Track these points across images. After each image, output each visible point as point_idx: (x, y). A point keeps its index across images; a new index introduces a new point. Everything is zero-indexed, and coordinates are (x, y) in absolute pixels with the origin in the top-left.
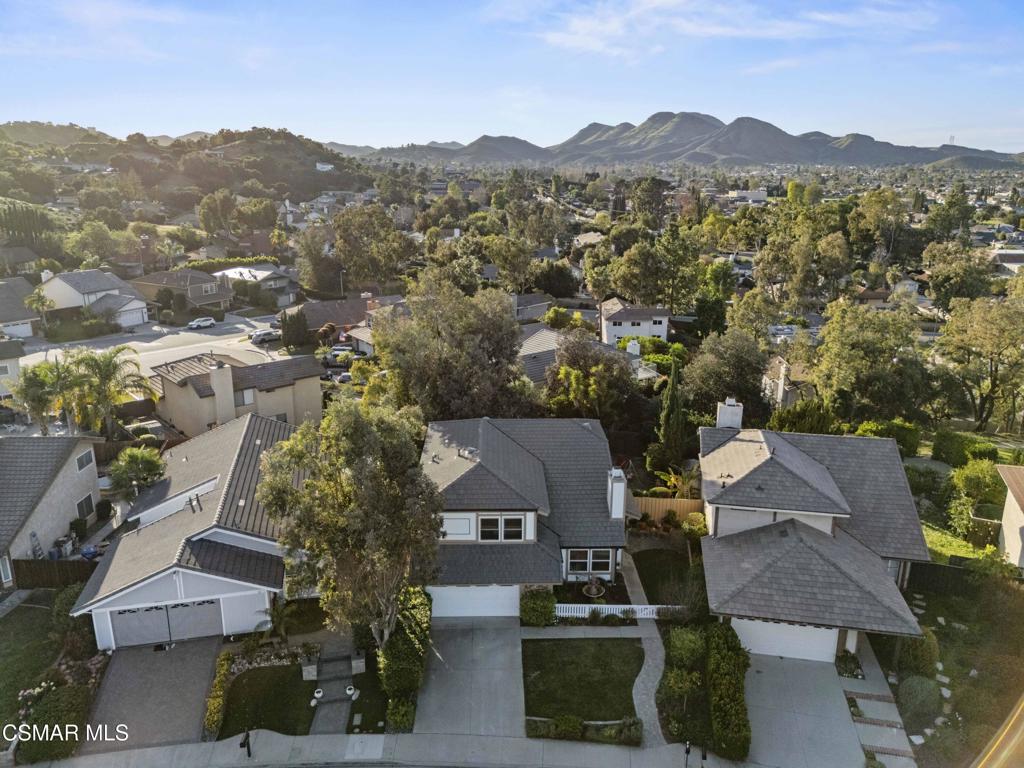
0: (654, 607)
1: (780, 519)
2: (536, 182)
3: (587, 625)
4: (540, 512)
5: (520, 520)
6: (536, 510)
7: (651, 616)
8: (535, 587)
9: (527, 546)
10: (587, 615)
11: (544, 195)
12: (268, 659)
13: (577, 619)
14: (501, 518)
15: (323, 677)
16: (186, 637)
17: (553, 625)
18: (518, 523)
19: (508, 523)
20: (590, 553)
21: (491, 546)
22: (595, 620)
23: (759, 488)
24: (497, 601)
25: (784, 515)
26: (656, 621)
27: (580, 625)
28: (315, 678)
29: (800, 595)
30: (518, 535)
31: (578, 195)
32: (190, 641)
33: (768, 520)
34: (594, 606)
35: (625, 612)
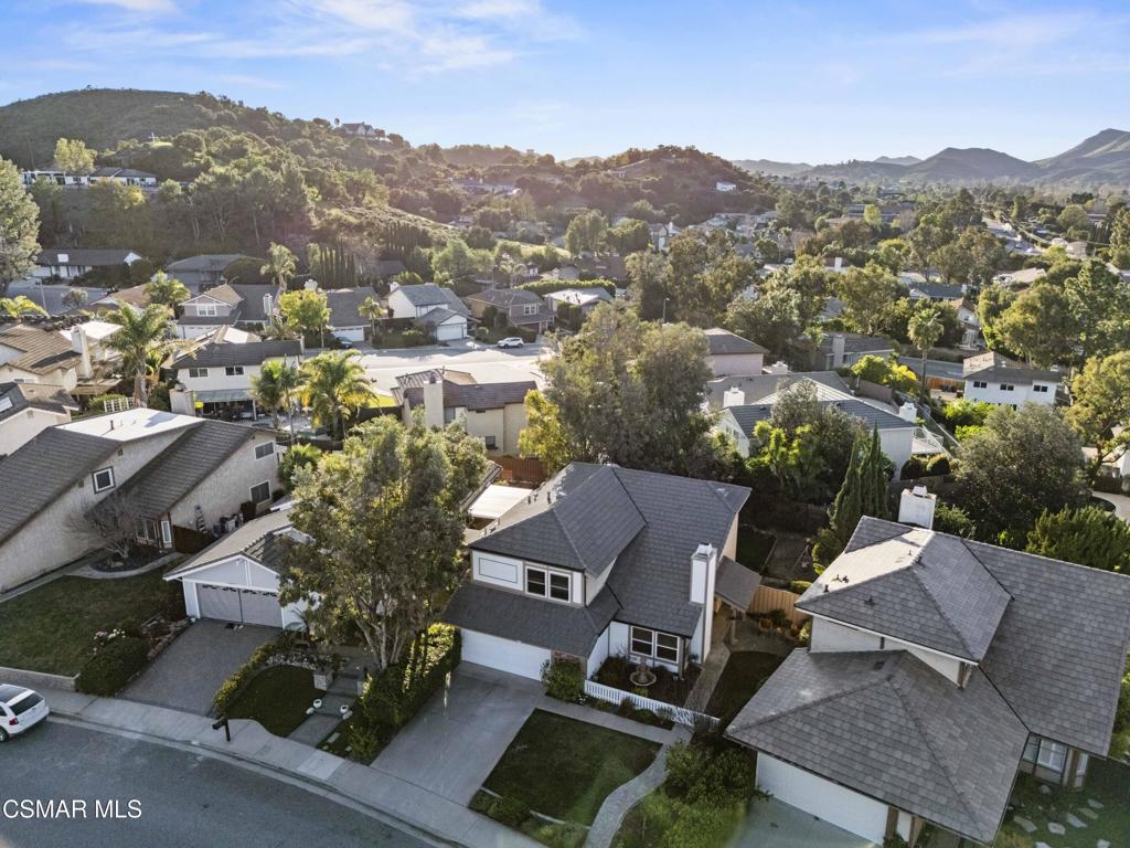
2: (995, 205)
3: (616, 713)
5: (567, 579)
6: (582, 571)
7: (689, 724)
8: (565, 656)
9: (571, 609)
10: (619, 702)
11: (1002, 219)
13: (609, 703)
14: (549, 572)
15: (333, 690)
16: (254, 622)
17: (578, 702)
18: (564, 581)
19: (555, 579)
20: (655, 635)
21: (536, 601)
22: (626, 710)
23: (870, 602)
24: (524, 660)
25: (894, 643)
27: (608, 711)
28: (324, 689)
29: (848, 744)
30: (564, 595)
32: (257, 627)
34: (631, 695)
35: (662, 710)
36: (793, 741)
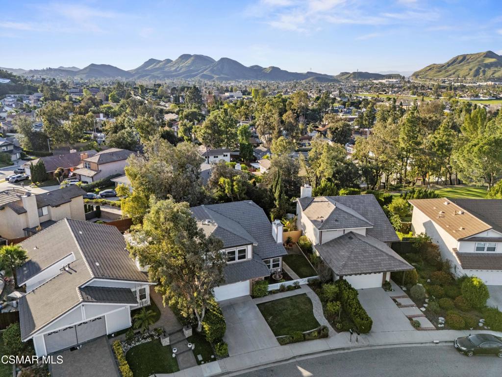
0: (306, 279)
1: (346, 232)
2: (129, 88)
3: (280, 292)
4: (254, 245)
5: (245, 249)
6: (252, 244)
7: (305, 283)
8: (257, 279)
9: (248, 261)
10: (278, 288)
11: (135, 95)
12: (138, 341)
13: (276, 290)
14: (236, 250)
15: (172, 343)
16: (86, 340)
17: (266, 295)
18: (244, 251)
19: (240, 252)
20: (271, 260)
21: (233, 264)
22: (283, 290)
23: (336, 221)
24: (239, 289)
25: (348, 230)
26: (307, 284)
27: (277, 293)
28: (169, 344)
29: (367, 261)
30: (244, 257)
31: (154, 95)
32: (89, 342)
33: (341, 234)
34: (281, 283)
35: (295, 283)
36: (355, 267)
